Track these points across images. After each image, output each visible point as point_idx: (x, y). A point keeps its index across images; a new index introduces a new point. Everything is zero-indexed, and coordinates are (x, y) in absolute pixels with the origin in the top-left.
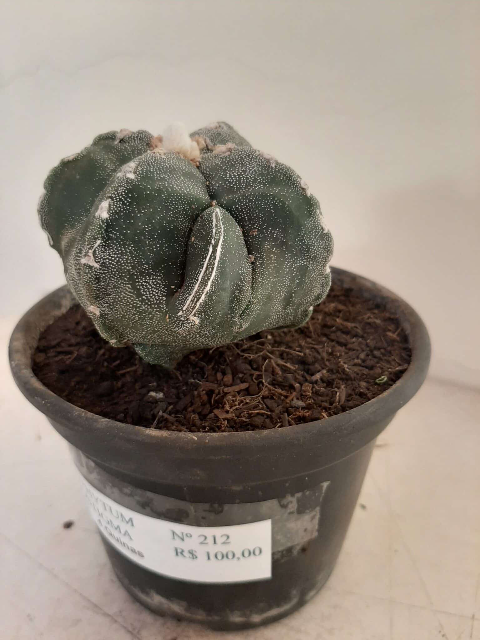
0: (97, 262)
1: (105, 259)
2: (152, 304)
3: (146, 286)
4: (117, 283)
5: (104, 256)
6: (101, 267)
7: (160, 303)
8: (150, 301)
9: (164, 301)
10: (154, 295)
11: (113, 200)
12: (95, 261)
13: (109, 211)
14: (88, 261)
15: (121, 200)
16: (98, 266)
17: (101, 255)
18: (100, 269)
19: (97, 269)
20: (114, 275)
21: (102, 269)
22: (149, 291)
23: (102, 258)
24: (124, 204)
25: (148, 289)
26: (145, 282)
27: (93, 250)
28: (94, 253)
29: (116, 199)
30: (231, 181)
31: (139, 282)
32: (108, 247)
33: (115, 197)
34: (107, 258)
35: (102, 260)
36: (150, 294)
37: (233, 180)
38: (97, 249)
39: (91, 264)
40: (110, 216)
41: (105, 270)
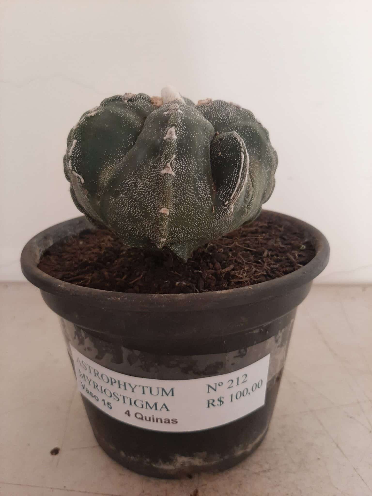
0: (173, 171)
1: (178, 169)
2: (204, 201)
3: (201, 187)
4: (185, 186)
5: (177, 166)
6: (176, 175)
7: (208, 200)
8: (203, 199)
9: (210, 198)
10: (205, 194)
11: (176, 127)
12: (173, 170)
13: (176, 135)
14: (168, 171)
15: (180, 126)
16: (174, 174)
17: (175, 166)
18: (175, 177)
19: (174, 177)
20: (184, 180)
21: (177, 176)
22: (203, 192)
23: (176, 168)
24: (183, 130)
25: (202, 189)
26: (200, 184)
27: (170, 163)
28: (171, 164)
29: (178, 126)
30: (223, 119)
31: (197, 184)
32: (178, 160)
33: (177, 125)
34: (180, 168)
35: (176, 169)
36: (203, 193)
37: (224, 118)
38: (172, 162)
39: (170, 173)
40: (178, 138)
41: (178, 177)
